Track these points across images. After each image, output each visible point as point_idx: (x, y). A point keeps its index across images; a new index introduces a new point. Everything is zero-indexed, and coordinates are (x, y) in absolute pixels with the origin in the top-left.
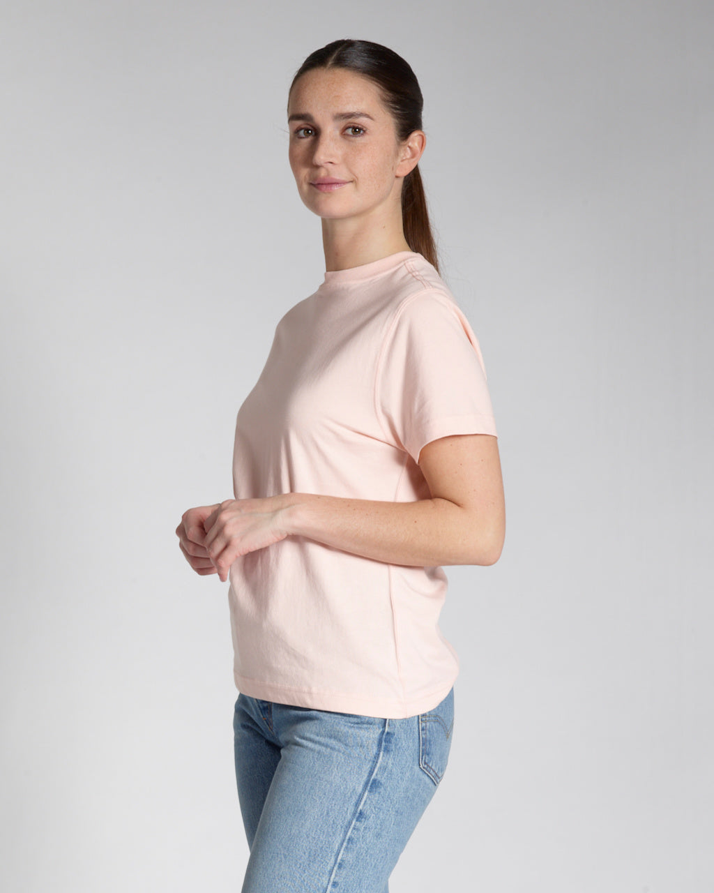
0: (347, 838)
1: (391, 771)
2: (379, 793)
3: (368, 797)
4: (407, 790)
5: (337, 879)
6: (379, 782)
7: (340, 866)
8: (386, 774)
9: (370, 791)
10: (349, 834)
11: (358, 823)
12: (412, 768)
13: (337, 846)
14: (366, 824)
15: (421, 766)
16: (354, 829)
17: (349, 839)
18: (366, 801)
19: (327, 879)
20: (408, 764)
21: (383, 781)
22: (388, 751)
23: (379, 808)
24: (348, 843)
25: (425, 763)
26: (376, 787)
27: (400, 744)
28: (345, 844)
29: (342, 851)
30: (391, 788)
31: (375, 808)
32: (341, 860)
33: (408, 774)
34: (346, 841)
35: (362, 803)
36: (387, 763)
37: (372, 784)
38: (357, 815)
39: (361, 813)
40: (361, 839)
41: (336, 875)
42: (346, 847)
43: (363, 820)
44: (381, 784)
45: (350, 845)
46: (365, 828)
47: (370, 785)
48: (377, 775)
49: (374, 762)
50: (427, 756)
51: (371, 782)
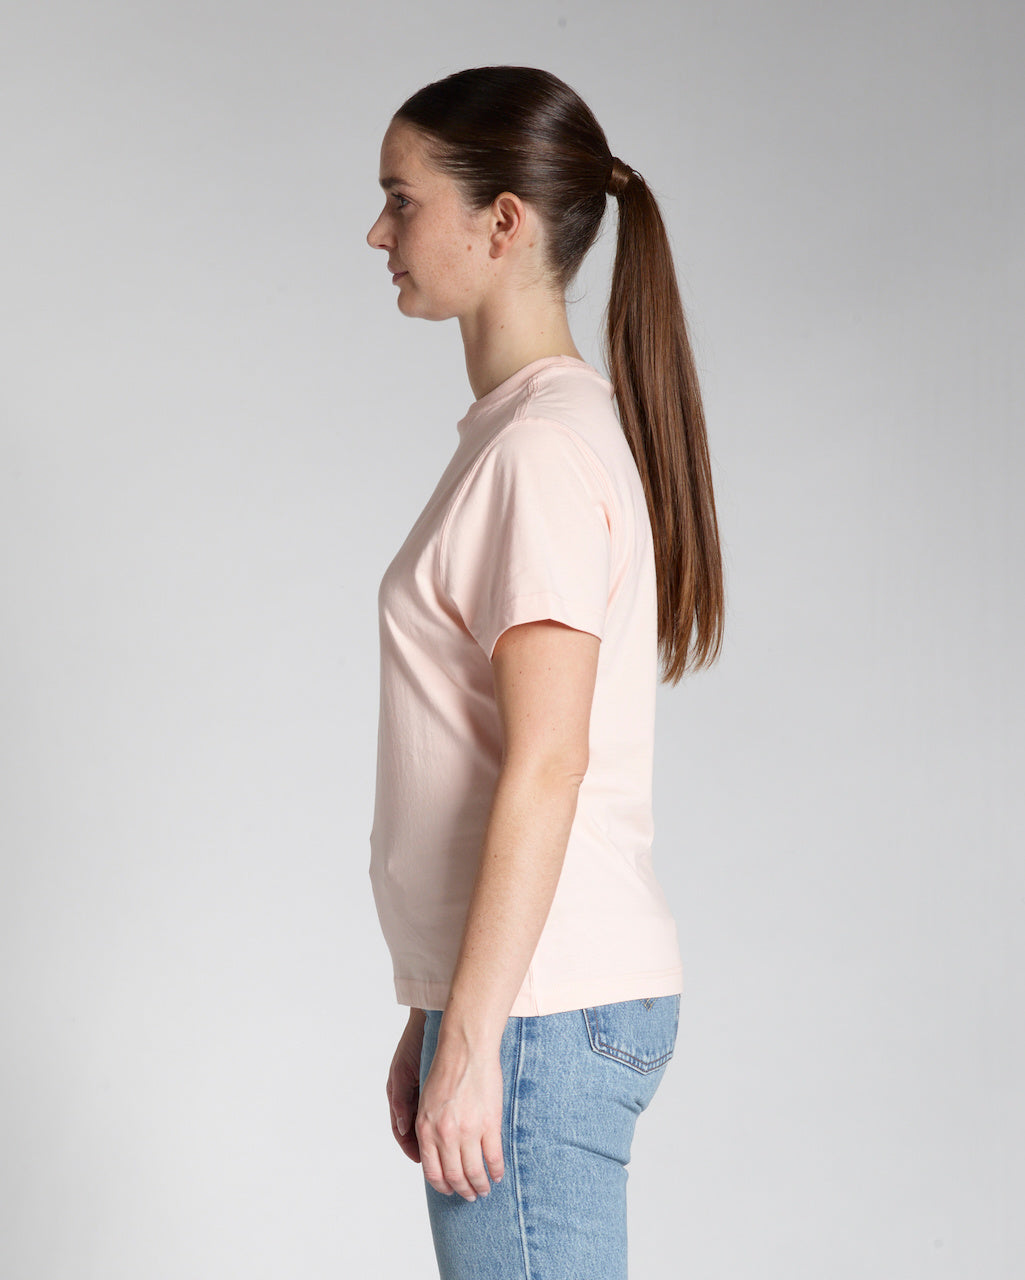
0: (517, 1167)
1: (544, 1063)
2: (536, 1097)
3: (520, 1107)
4: (580, 1085)
5: (529, 1223)
6: (530, 1082)
7: (526, 1206)
8: (537, 1069)
9: (521, 1098)
10: (516, 1162)
11: (522, 1145)
12: (579, 1054)
13: (509, 1181)
14: (532, 1142)
15: (595, 1049)
16: (520, 1153)
17: (520, 1168)
18: (519, 1113)
19: (517, 1227)
20: (570, 1049)
21: (536, 1079)
22: (533, 1037)
23: (543, 1118)
24: (521, 1173)
25: (601, 1044)
26: (528, 1090)
27: (550, 1024)
28: (518, 1176)
29: (519, 1187)
30: (551, 1086)
31: (536, 1118)
32: (523, 1198)
33: (574, 1063)
34: (517, 1171)
35: (516, 1116)
36: (535, 1054)
37: (520, 1086)
38: (515, 1133)
39: (520, 1130)
40: (536, 1164)
41: (526, 1219)
42: (522, 1180)
43: (527, 1137)
44: (535, 1085)
45: (525, 1175)
46: (535, 1149)
47: (518, 1088)
48: (523, 1073)
49: (515, 1056)
50: (602, 1035)
51: (518, 1085)
